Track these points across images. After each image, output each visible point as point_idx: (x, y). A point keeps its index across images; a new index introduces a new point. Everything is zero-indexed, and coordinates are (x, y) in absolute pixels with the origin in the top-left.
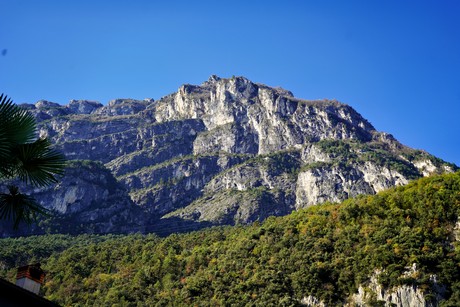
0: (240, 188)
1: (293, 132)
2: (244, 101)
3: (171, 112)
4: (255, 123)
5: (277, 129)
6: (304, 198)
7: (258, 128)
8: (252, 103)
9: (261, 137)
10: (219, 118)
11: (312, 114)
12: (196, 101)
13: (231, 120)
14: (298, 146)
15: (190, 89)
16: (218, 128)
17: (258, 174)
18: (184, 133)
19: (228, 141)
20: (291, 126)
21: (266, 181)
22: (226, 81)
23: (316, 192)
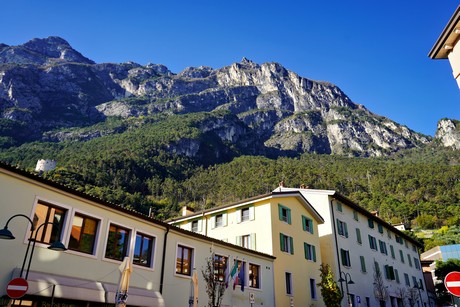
0: (296, 130)
1: (314, 100)
2: (282, 78)
3: (228, 79)
4: (289, 92)
5: (305, 98)
6: (334, 139)
7: (292, 95)
8: (286, 80)
9: (295, 101)
10: (268, 87)
11: (323, 90)
12: (246, 74)
13: (276, 89)
14: (318, 108)
15: (240, 66)
16: (270, 93)
17: (304, 124)
18: (249, 95)
19: (277, 102)
20: (313, 96)
21: (310, 128)
22: (269, 65)
23: (341, 137)
